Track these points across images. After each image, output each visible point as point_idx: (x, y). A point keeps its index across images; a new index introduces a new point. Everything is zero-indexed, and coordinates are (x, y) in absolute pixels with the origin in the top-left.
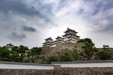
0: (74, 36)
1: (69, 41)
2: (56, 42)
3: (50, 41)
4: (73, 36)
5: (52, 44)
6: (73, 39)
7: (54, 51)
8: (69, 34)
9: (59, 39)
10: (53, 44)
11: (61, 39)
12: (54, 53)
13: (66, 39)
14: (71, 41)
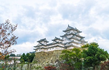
0: (77, 36)
1: (69, 43)
2: (53, 46)
3: (45, 44)
4: (75, 36)
5: (47, 47)
6: (75, 41)
7: (52, 59)
8: (70, 34)
9: (58, 41)
10: (49, 48)
11: (60, 42)
12: (52, 60)
13: (66, 41)
14: (73, 44)
